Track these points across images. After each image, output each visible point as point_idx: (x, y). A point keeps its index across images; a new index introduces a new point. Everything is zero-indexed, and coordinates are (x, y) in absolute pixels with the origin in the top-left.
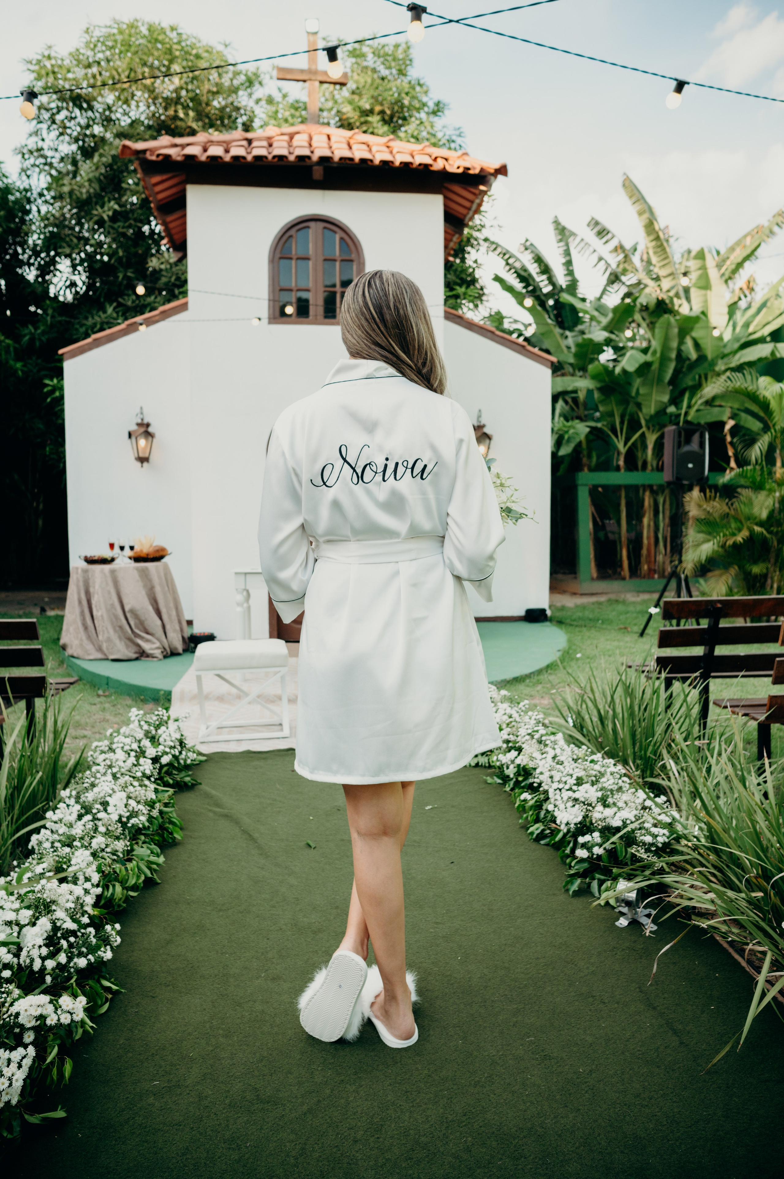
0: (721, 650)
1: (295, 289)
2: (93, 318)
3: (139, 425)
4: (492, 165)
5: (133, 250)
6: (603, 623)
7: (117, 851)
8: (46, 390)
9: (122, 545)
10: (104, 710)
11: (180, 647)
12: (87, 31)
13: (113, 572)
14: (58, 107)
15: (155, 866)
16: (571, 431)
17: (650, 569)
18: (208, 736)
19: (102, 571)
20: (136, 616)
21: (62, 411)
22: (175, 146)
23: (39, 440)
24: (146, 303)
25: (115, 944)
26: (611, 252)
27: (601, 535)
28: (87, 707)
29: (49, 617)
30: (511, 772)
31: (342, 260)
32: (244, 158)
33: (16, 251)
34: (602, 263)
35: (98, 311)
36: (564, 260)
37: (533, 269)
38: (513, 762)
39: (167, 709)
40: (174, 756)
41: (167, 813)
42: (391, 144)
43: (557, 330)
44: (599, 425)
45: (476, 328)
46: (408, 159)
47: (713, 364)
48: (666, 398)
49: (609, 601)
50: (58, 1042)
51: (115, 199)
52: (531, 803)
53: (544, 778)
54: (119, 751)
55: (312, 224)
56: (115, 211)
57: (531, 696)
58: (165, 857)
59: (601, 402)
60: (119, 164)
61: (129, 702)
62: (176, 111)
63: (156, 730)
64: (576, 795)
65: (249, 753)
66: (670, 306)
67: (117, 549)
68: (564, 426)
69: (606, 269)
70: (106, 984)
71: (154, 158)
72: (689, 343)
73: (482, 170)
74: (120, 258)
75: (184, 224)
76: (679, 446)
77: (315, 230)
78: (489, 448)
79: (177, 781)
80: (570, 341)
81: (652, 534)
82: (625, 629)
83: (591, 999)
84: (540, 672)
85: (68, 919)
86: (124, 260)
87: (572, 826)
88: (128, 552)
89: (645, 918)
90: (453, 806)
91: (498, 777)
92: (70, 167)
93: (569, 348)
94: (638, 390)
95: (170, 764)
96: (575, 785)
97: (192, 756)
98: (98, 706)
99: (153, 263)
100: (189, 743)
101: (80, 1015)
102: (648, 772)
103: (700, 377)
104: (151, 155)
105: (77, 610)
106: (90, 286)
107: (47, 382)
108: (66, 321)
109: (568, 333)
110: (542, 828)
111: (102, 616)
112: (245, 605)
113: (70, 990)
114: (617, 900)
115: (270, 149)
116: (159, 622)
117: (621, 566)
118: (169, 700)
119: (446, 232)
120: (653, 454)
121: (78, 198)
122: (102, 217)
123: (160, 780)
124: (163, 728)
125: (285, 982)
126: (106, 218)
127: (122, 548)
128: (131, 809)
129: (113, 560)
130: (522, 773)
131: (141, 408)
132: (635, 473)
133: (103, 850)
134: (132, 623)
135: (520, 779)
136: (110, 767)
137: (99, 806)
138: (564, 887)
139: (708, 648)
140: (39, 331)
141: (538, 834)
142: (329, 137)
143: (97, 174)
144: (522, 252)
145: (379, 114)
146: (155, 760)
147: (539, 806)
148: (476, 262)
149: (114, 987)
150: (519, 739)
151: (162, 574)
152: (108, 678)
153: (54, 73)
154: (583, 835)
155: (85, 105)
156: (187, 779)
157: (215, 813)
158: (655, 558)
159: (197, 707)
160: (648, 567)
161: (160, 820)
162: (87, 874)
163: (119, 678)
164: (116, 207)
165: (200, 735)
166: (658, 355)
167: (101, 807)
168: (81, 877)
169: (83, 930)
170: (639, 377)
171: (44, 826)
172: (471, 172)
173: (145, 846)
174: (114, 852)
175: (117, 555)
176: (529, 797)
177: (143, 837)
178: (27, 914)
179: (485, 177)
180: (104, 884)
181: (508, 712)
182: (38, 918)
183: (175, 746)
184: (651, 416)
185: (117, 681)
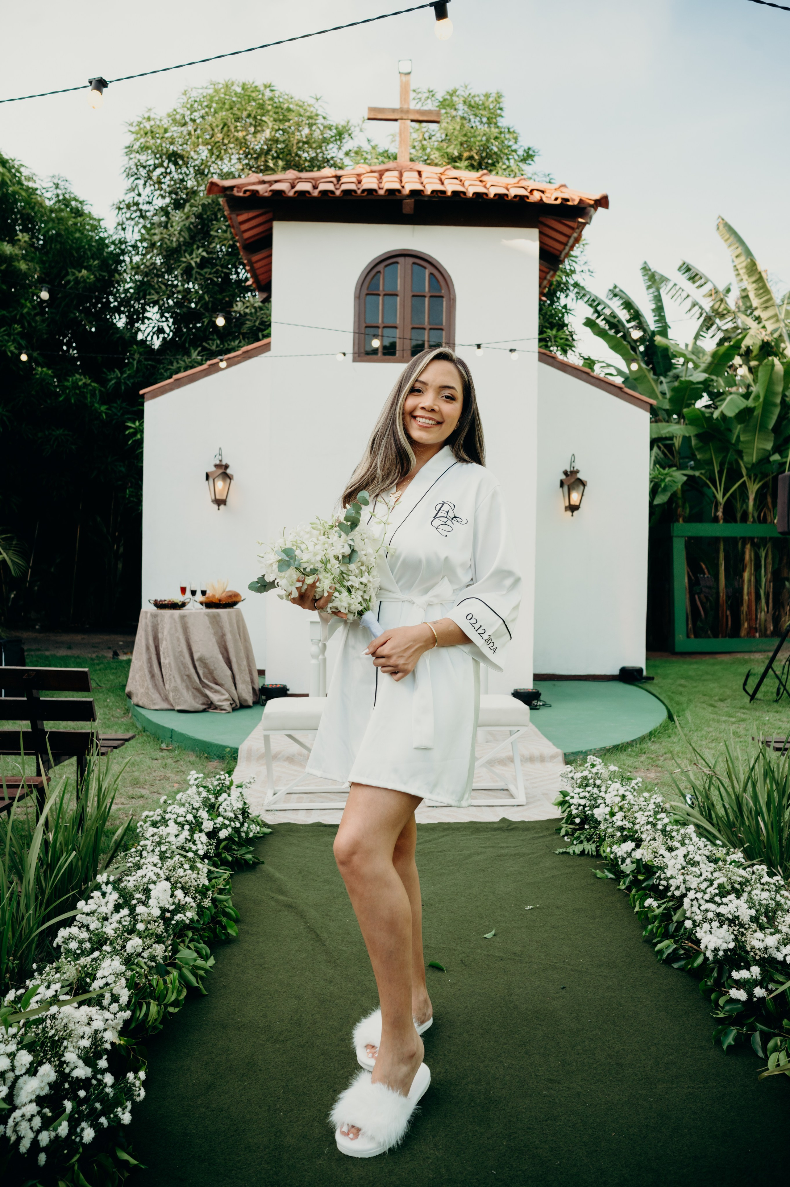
1: (381, 326)
2: (178, 363)
3: (216, 466)
4: (592, 194)
5: (219, 297)
7: (154, 957)
8: (127, 432)
9: (193, 589)
10: (165, 766)
11: (249, 698)
12: (185, 93)
13: (183, 617)
14: (155, 164)
15: (201, 972)
16: (668, 479)
17: (750, 627)
18: (275, 803)
19: (172, 616)
20: (205, 665)
21: (142, 453)
22: (263, 182)
23: (120, 483)
24: (230, 347)
25: (138, 1099)
26: (704, 296)
27: (697, 590)
28: (148, 762)
29: (119, 662)
30: (628, 867)
31: (431, 297)
32: (332, 192)
33: (108, 299)
34: (697, 307)
35: (183, 356)
36: (654, 306)
37: (623, 315)
38: (629, 855)
39: (230, 773)
40: (235, 829)
41: (221, 901)
42: (484, 178)
43: (651, 376)
44: (697, 473)
45: (570, 369)
46: (503, 191)
48: (769, 446)
51: (203, 246)
52: (658, 911)
53: (674, 882)
54: (171, 823)
55: (401, 260)
56: (203, 257)
57: (635, 768)
58: (215, 959)
59: (698, 449)
60: (208, 213)
61: (193, 758)
62: (266, 161)
63: (216, 798)
64: (722, 910)
65: (319, 825)
66: (775, 349)
67: (188, 593)
68: (660, 473)
69: (701, 314)
70: (125, 1156)
71: (241, 194)
73: (581, 201)
74: (206, 304)
75: (270, 263)
77: (404, 263)
78: (582, 495)
79: (237, 858)
80: (665, 387)
81: (753, 590)
84: (642, 739)
85: (80, 1063)
86: (210, 305)
87: (721, 953)
88: (199, 597)
90: (558, 907)
91: (610, 871)
92: (164, 219)
93: (664, 394)
94: (738, 437)
95: (229, 838)
96: (716, 895)
98: (160, 761)
100: (253, 812)
104: (238, 192)
105: (144, 657)
106: (177, 332)
107: (129, 424)
108: (150, 365)
109: (662, 378)
110: (674, 946)
111: (170, 664)
112: (321, 657)
115: (359, 186)
116: (229, 672)
118: (235, 759)
119: (541, 270)
120: (754, 505)
121: (168, 247)
122: (190, 264)
123: (216, 859)
124: (224, 795)
126: (194, 264)
127: (193, 593)
128: (177, 901)
129: (183, 605)
130: (643, 871)
131: (220, 449)
132: (733, 525)
133: (139, 955)
134: (201, 672)
135: (641, 877)
136: (159, 844)
137: (139, 895)
138: (714, 1037)
140: (125, 376)
141: (669, 955)
142: (420, 173)
143: (187, 223)
144: (611, 299)
145: (467, 159)
146: (212, 835)
147: (666, 916)
148: (565, 307)
149: (133, 1161)
150: (637, 827)
151: (234, 621)
152: (172, 731)
153: (152, 132)
154: (739, 969)
155: (180, 162)
156: (249, 856)
157: (277, 901)
158: (756, 616)
159: (263, 769)
160: (749, 624)
161: (214, 911)
162: (114, 992)
163: (184, 732)
164: (204, 254)
165: (266, 802)
166: (761, 400)
167: (144, 898)
168: (108, 995)
169: (99, 1076)
170: (740, 423)
171: (73, 918)
172: (570, 203)
173: (191, 945)
174: (153, 958)
175: (188, 600)
176: (655, 904)
177: (190, 934)
178: (25, 1058)
179: (585, 208)
180: (133, 1005)
181: (621, 792)
182: (41, 1064)
183: (236, 817)
184: (753, 465)
185: (181, 735)
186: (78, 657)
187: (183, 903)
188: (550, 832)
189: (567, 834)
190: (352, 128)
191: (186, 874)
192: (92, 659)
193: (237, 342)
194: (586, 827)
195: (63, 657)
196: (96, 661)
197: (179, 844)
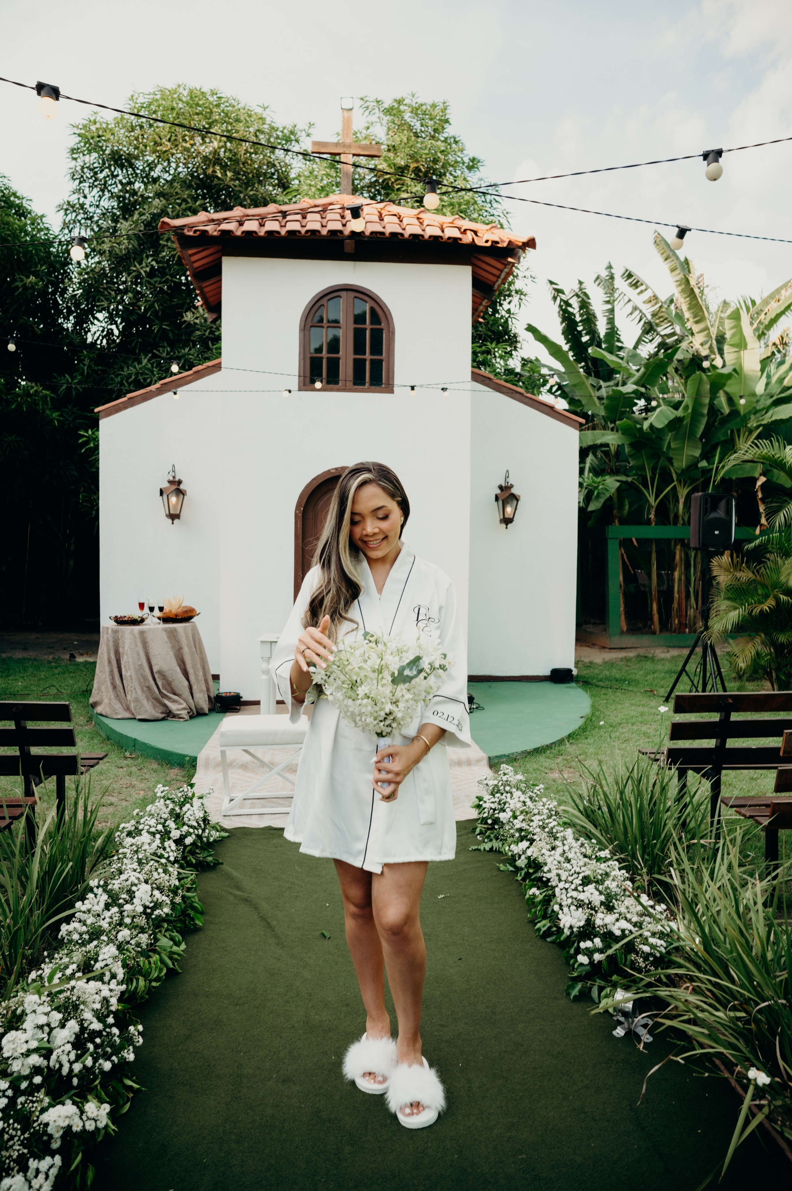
0: (732, 743)
1: (325, 356)
3: (170, 482)
4: (521, 238)
5: (169, 305)
6: (629, 684)
7: (140, 944)
8: (80, 441)
9: (151, 605)
10: (130, 774)
11: (205, 706)
12: (132, 97)
13: (142, 633)
14: (101, 167)
15: (176, 956)
16: (601, 487)
17: (680, 624)
18: (231, 810)
19: (132, 632)
20: (164, 677)
21: (98, 460)
22: (212, 221)
23: (73, 487)
24: (181, 354)
25: (138, 1044)
26: (644, 302)
27: (632, 587)
28: (115, 770)
29: (78, 664)
30: (522, 862)
31: (372, 330)
32: (278, 232)
33: (55, 301)
34: (637, 312)
35: (133, 362)
38: (524, 852)
39: (191, 784)
40: (198, 835)
41: (189, 898)
42: (421, 216)
43: (589, 382)
44: (630, 479)
45: (504, 389)
46: (437, 232)
47: (745, 419)
48: (697, 453)
49: (638, 656)
50: (83, 1148)
51: (153, 255)
52: (541, 897)
53: (552, 875)
54: (144, 833)
55: (343, 294)
56: (153, 266)
57: (551, 769)
58: (186, 944)
59: (631, 456)
61: (155, 766)
63: (181, 808)
64: (581, 896)
65: (270, 829)
67: (146, 609)
68: (594, 482)
69: (641, 319)
70: (129, 1083)
71: (191, 233)
72: (722, 399)
73: (510, 242)
74: (156, 311)
75: (220, 287)
76: (706, 512)
77: (345, 299)
78: (516, 509)
79: (200, 861)
80: (604, 392)
81: (683, 589)
82: (651, 693)
83: (583, 1116)
84: (561, 742)
85: (95, 1020)
86: (160, 313)
87: (575, 929)
88: (157, 613)
89: (642, 1028)
90: (464, 896)
91: (510, 865)
92: (110, 223)
93: (601, 399)
94: (669, 443)
95: (194, 844)
96: (580, 885)
97: (215, 835)
98: (125, 769)
99: (188, 317)
100: (213, 819)
101: (103, 1121)
102: (656, 869)
103: (732, 431)
104: (189, 231)
105: (107, 669)
106: (126, 336)
107: (82, 433)
108: (101, 370)
109: (601, 383)
110: (549, 925)
111: (131, 676)
113: (94, 1092)
114: (615, 1009)
115: (304, 222)
116: (186, 683)
117: (652, 619)
118: (194, 767)
120: (684, 508)
121: (117, 254)
122: (140, 272)
123: (183, 862)
124: (188, 806)
125: (294, 1084)
126: (143, 273)
127: (152, 609)
128: (155, 899)
129: (142, 620)
130: (533, 865)
131: (174, 466)
132: (666, 527)
133: (128, 943)
134: (160, 684)
135: (531, 871)
136: (136, 852)
137: (124, 896)
138: (566, 990)
139: (719, 740)
140: (76, 381)
141: (544, 932)
143: (136, 232)
145: (414, 171)
146: (179, 842)
147: (545, 903)
148: (509, 311)
149: (135, 1086)
150: (532, 829)
151: (190, 635)
152: (135, 740)
153: (98, 135)
154: (585, 940)
155: (126, 164)
156: (210, 859)
157: (235, 896)
158: (686, 613)
159: (220, 776)
160: (679, 621)
161: (183, 906)
162: (113, 971)
163: (146, 741)
164: (154, 263)
165: (223, 808)
166: (690, 411)
167: (128, 897)
168: (108, 974)
169: (108, 1030)
170: (671, 431)
171: (73, 915)
172: (499, 245)
173: (167, 934)
174: (138, 945)
175: (146, 616)
176: (537, 892)
177: (166, 925)
178: (57, 1016)
179: (514, 249)
180: (128, 980)
181: (522, 799)
182: (67, 1020)
183: (199, 824)
184: (683, 470)
185: (144, 744)
186: (35, 660)
187: (160, 901)
188: (467, 831)
189: (481, 833)
190: (299, 133)
191: (160, 876)
192: (49, 662)
193: (187, 350)
194: (496, 827)
195: (20, 659)
196: (53, 664)
197: (152, 851)
